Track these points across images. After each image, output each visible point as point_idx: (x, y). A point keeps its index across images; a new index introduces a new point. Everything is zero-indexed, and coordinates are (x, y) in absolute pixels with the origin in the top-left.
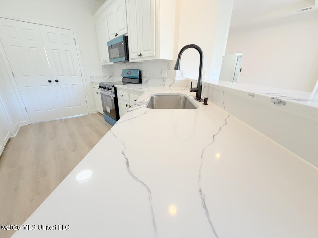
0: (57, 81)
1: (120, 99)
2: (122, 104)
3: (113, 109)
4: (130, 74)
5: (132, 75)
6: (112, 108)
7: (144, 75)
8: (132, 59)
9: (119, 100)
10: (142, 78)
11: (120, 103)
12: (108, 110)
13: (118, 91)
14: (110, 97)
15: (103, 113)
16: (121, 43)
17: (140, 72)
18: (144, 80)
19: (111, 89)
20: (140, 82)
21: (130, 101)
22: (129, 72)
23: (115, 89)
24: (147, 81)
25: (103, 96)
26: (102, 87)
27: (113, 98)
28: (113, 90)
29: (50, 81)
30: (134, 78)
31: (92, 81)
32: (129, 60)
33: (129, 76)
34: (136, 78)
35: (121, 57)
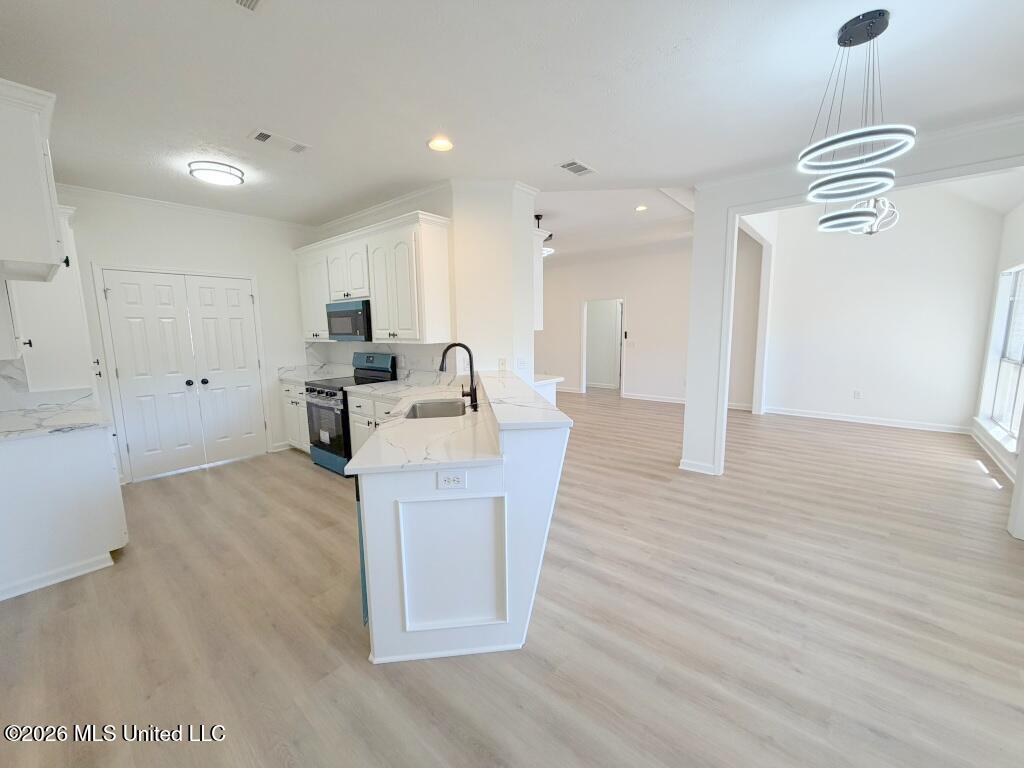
0: (205, 382)
1: (353, 413)
2: (358, 422)
3: (338, 436)
4: (372, 362)
5: (376, 364)
7: (401, 363)
8: (377, 339)
9: (351, 415)
10: (398, 371)
11: (355, 422)
12: (325, 437)
13: (350, 398)
14: (332, 409)
15: (307, 446)
16: (357, 311)
17: (394, 360)
18: (400, 373)
19: (335, 395)
20: (394, 377)
21: (375, 415)
22: (370, 357)
23: (345, 394)
24: (408, 376)
25: (314, 409)
26: (314, 391)
27: (339, 412)
28: (340, 395)
29: (189, 383)
30: (381, 370)
31: (283, 377)
32: (371, 340)
33: (370, 365)
34: (385, 371)
35: (355, 334)
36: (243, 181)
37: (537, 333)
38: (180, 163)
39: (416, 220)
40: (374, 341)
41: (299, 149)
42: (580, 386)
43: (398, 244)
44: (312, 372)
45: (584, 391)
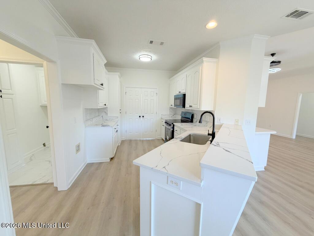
0: (143, 117)
1: (175, 132)
4: (186, 115)
6: (170, 137)
7: (195, 117)
10: (193, 119)
11: (175, 135)
12: (168, 138)
13: (175, 127)
14: (170, 130)
15: (164, 139)
16: (181, 98)
17: (193, 115)
19: (171, 125)
20: (192, 121)
22: (185, 113)
23: (174, 125)
24: (196, 122)
25: (167, 129)
26: (166, 123)
27: (171, 131)
29: (140, 117)
30: (188, 119)
31: (162, 117)
32: (185, 108)
33: (186, 116)
34: (189, 118)
35: (180, 105)
36: (151, 59)
37: (260, 109)
38: (136, 56)
39: (202, 62)
40: (186, 108)
41: (162, 44)
42: (292, 134)
43: (195, 73)
44: (170, 116)
45: (294, 137)
